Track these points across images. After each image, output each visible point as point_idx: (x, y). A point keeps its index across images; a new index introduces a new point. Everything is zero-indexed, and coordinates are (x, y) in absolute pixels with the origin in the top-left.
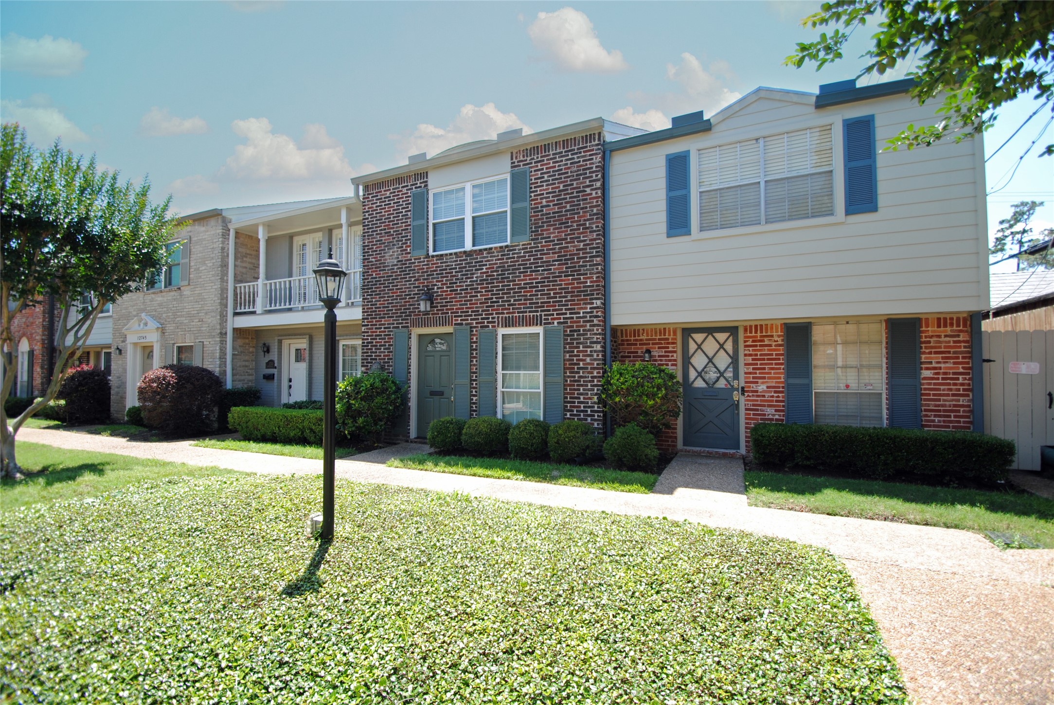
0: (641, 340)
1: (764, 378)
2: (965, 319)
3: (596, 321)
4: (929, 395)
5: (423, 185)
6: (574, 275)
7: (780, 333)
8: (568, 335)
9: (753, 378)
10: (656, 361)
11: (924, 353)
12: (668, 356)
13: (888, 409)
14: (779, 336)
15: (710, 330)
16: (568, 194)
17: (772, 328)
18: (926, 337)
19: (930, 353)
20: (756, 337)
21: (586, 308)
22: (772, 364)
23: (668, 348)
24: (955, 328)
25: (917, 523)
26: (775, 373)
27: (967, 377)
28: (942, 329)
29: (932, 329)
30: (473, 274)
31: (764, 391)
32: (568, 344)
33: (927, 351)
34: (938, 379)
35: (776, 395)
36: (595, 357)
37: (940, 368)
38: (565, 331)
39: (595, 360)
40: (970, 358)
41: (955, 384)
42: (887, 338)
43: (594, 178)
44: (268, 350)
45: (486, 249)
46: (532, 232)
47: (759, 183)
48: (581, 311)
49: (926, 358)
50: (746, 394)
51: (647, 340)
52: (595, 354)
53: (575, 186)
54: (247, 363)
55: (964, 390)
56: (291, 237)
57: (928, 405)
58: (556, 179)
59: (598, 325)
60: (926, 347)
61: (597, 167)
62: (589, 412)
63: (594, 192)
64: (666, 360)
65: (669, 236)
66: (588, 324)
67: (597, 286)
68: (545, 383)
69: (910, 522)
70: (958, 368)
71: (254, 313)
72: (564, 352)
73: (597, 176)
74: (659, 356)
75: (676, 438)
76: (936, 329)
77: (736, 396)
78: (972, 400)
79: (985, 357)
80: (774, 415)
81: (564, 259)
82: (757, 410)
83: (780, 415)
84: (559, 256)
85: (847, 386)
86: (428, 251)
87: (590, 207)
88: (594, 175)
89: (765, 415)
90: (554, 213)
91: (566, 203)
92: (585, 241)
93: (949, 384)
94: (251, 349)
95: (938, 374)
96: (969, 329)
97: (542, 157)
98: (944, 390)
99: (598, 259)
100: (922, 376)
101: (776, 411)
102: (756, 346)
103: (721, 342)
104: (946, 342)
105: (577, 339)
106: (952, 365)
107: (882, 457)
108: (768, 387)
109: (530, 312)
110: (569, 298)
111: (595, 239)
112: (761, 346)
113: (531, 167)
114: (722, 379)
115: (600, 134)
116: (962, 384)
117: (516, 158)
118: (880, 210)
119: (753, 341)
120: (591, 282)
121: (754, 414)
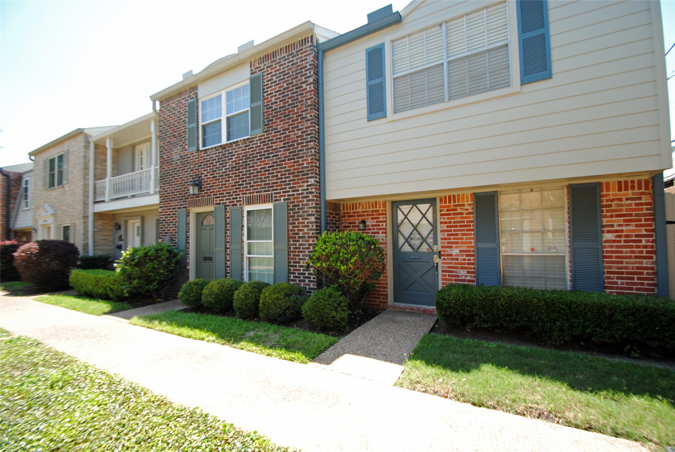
0: (358, 212)
1: (457, 243)
2: (646, 182)
3: (311, 197)
4: (611, 257)
5: (194, 96)
6: (294, 159)
7: (470, 202)
8: (291, 210)
9: (448, 243)
10: (369, 229)
11: (606, 216)
12: (379, 225)
13: (571, 271)
14: (469, 205)
15: (414, 202)
16: (290, 91)
17: (463, 198)
18: (607, 201)
19: (612, 216)
20: (450, 206)
21: (303, 186)
22: (464, 230)
23: (379, 218)
24: (636, 191)
25: (577, 426)
26: (466, 239)
27: (651, 239)
28: (623, 192)
29: (613, 193)
30: (226, 163)
31: (457, 255)
32: (291, 217)
33: (609, 214)
34: (620, 241)
35: (467, 258)
36: (311, 227)
37: (622, 231)
38: (288, 206)
39: (311, 230)
40: (653, 220)
41: (638, 247)
42: (568, 203)
43: (308, 75)
44: (119, 228)
45: (234, 143)
46: (265, 125)
47: (443, 64)
48: (300, 189)
49: (607, 221)
50: (442, 257)
51: (362, 212)
52: (311, 225)
53: (295, 83)
54: (106, 238)
55: (647, 252)
56: (133, 146)
57: (611, 268)
58: (282, 79)
59: (313, 200)
60: (607, 211)
61: (310, 65)
62: (307, 275)
63: (308, 87)
64: (377, 229)
65: (369, 120)
66: (305, 200)
67: (312, 166)
68: (275, 250)
69: (569, 424)
70: (641, 231)
71: (104, 201)
72: (288, 224)
73: (310, 73)
74: (372, 226)
75: (387, 295)
76: (617, 192)
77: (436, 259)
78: (656, 263)
79: (669, 219)
80: (466, 276)
81: (287, 146)
82: (452, 272)
83: (471, 277)
84: (284, 144)
85: (533, 250)
86: (198, 147)
87: (306, 100)
88: (308, 72)
89: (458, 276)
90: (280, 108)
91: (289, 98)
92: (302, 129)
93: (632, 247)
94: (110, 228)
95: (620, 236)
96: (651, 191)
97: (271, 62)
98: (626, 252)
99: (312, 143)
100: (604, 239)
101: (468, 272)
102: (450, 214)
103: (424, 212)
104: (628, 205)
105: (297, 213)
106: (634, 228)
107: (558, 323)
108: (460, 251)
109: (265, 191)
110: (291, 178)
111: (309, 127)
112: (454, 214)
113: (264, 72)
114: (424, 244)
115: (312, 37)
116: (645, 247)
117: (254, 66)
118: (555, 77)
119: (448, 210)
120: (307, 163)
121: (449, 276)
